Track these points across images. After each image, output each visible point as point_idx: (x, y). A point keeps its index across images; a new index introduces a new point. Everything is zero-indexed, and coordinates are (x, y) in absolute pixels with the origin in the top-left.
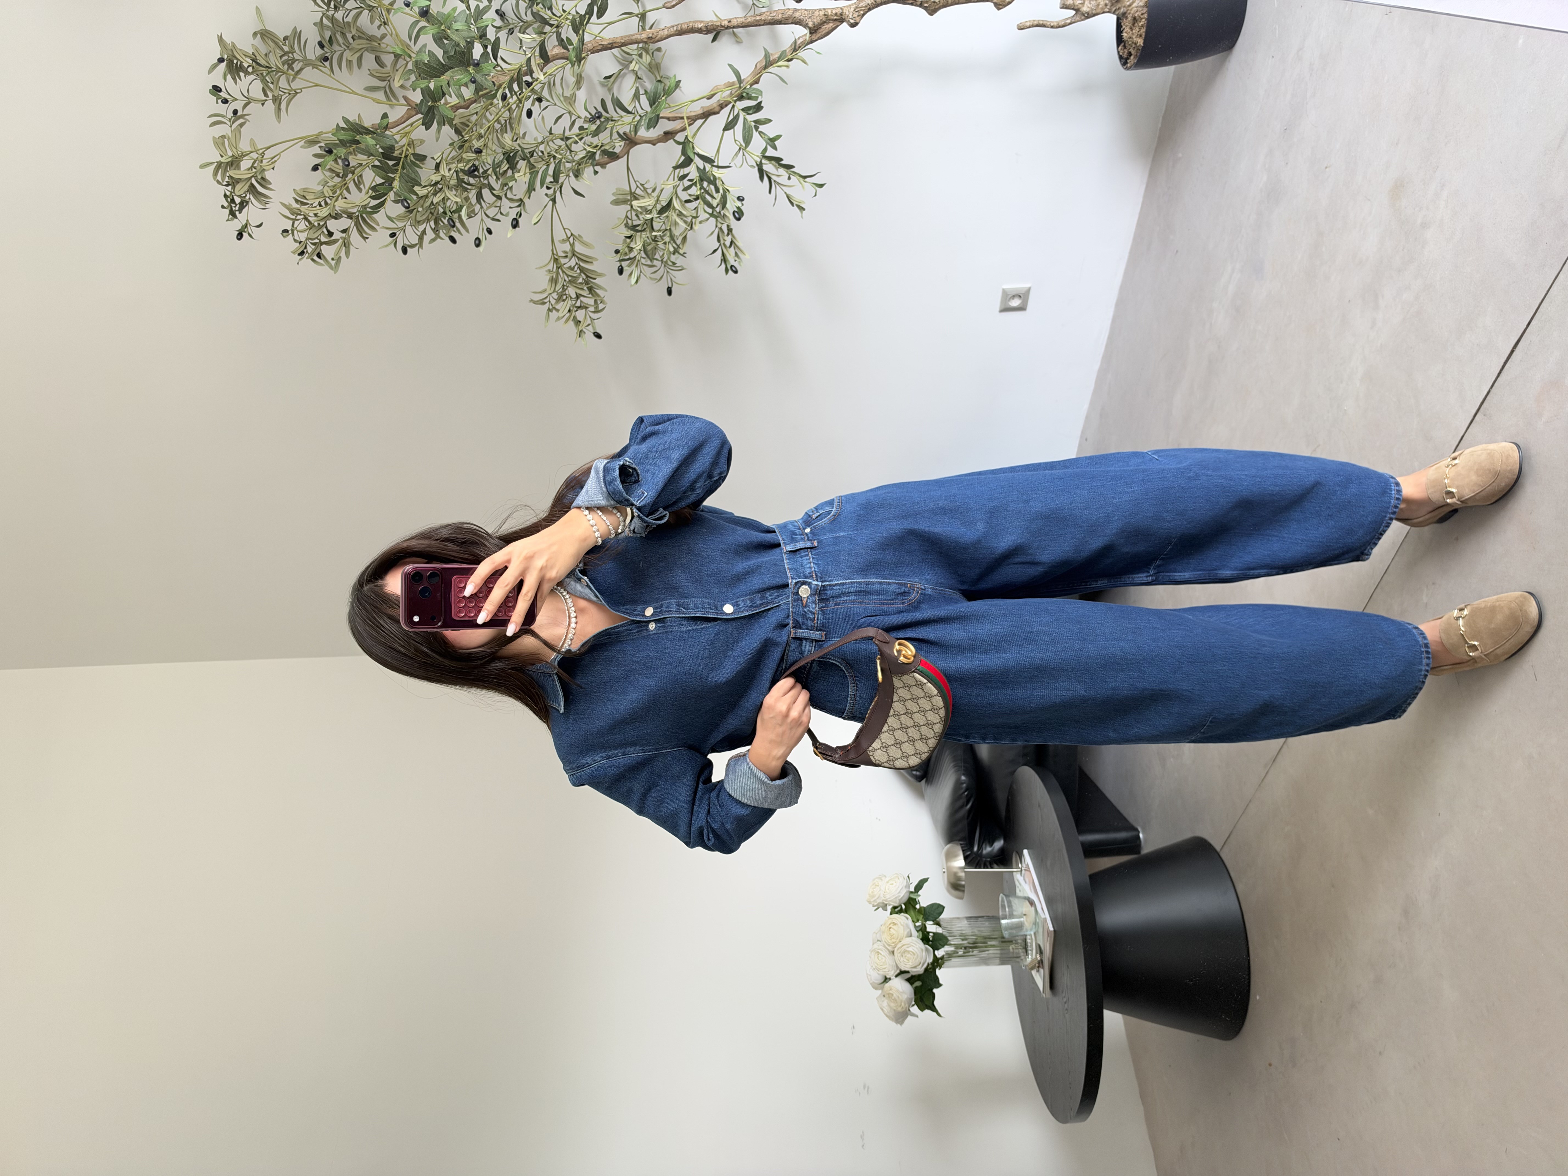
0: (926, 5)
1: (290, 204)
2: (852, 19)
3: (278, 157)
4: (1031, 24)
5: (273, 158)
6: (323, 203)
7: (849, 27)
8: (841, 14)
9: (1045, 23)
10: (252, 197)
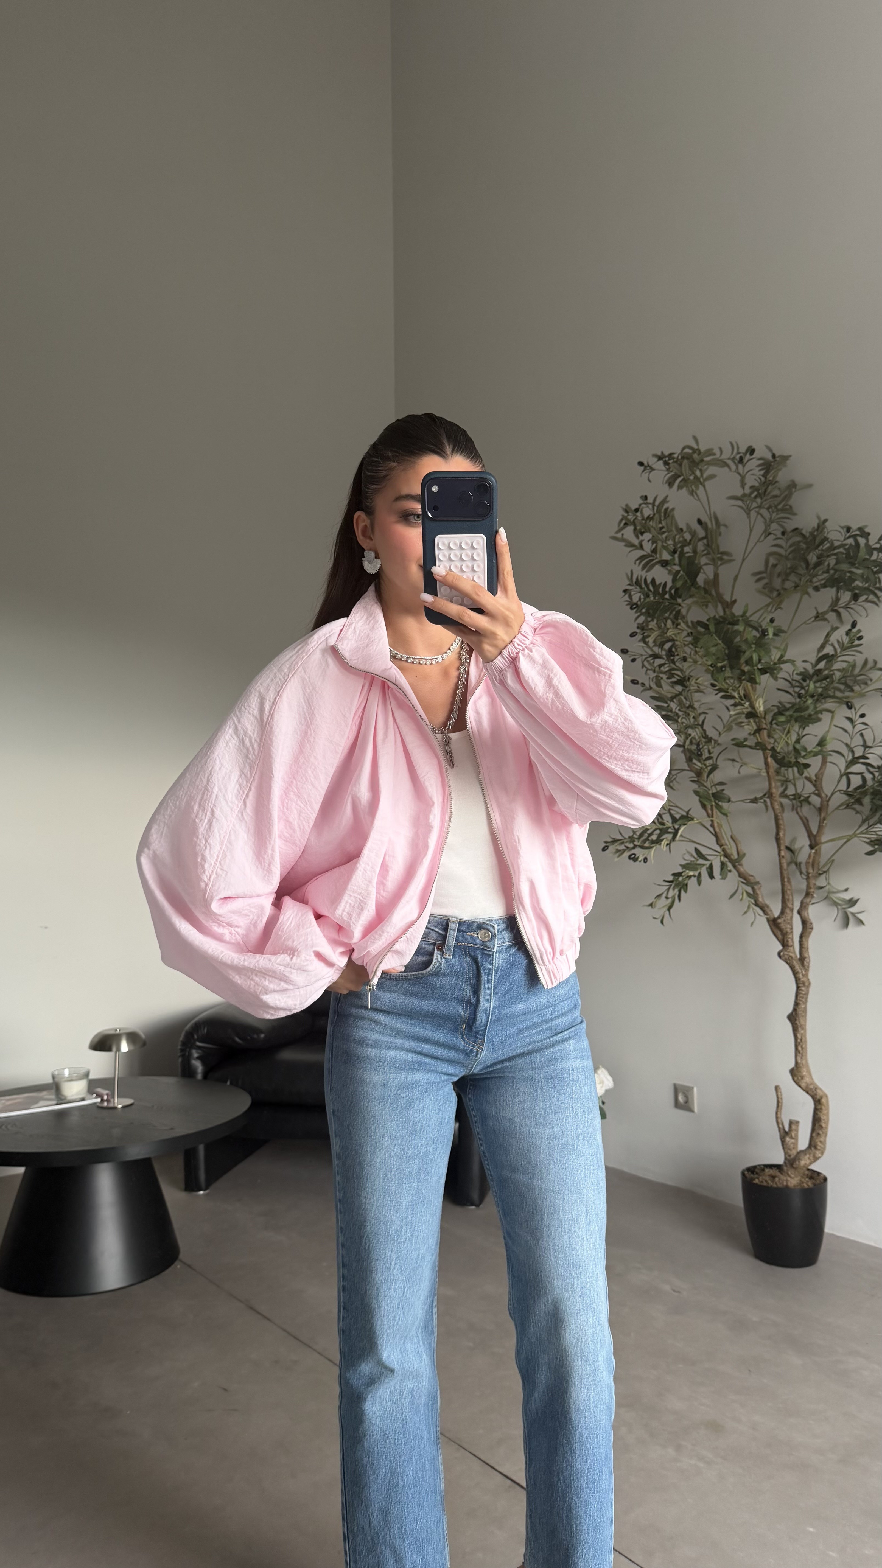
0: (794, 1013)
1: (668, 502)
2: (784, 954)
3: (697, 498)
4: (779, 1096)
5: (696, 494)
6: (664, 530)
7: (778, 950)
8: (787, 946)
9: (780, 1107)
10: (672, 473)
